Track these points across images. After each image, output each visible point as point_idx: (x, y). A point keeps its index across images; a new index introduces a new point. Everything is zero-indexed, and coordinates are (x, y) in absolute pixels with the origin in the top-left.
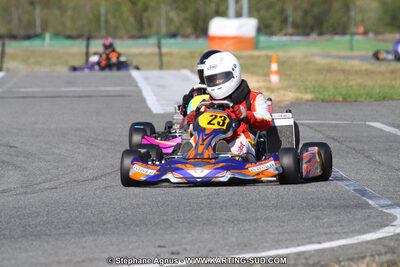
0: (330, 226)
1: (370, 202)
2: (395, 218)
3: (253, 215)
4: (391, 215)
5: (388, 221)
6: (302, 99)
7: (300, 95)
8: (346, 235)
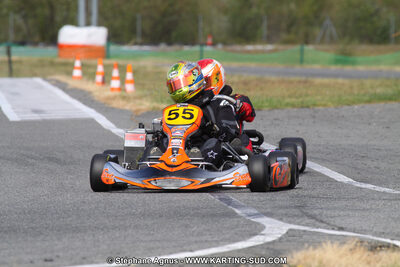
0: (200, 234)
1: (237, 211)
2: (263, 227)
3: (122, 223)
4: (258, 224)
5: (257, 230)
6: (158, 108)
7: (155, 104)
8: (217, 244)
